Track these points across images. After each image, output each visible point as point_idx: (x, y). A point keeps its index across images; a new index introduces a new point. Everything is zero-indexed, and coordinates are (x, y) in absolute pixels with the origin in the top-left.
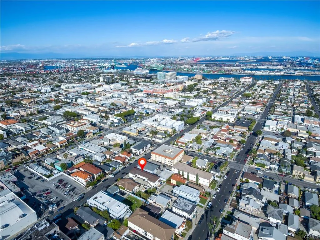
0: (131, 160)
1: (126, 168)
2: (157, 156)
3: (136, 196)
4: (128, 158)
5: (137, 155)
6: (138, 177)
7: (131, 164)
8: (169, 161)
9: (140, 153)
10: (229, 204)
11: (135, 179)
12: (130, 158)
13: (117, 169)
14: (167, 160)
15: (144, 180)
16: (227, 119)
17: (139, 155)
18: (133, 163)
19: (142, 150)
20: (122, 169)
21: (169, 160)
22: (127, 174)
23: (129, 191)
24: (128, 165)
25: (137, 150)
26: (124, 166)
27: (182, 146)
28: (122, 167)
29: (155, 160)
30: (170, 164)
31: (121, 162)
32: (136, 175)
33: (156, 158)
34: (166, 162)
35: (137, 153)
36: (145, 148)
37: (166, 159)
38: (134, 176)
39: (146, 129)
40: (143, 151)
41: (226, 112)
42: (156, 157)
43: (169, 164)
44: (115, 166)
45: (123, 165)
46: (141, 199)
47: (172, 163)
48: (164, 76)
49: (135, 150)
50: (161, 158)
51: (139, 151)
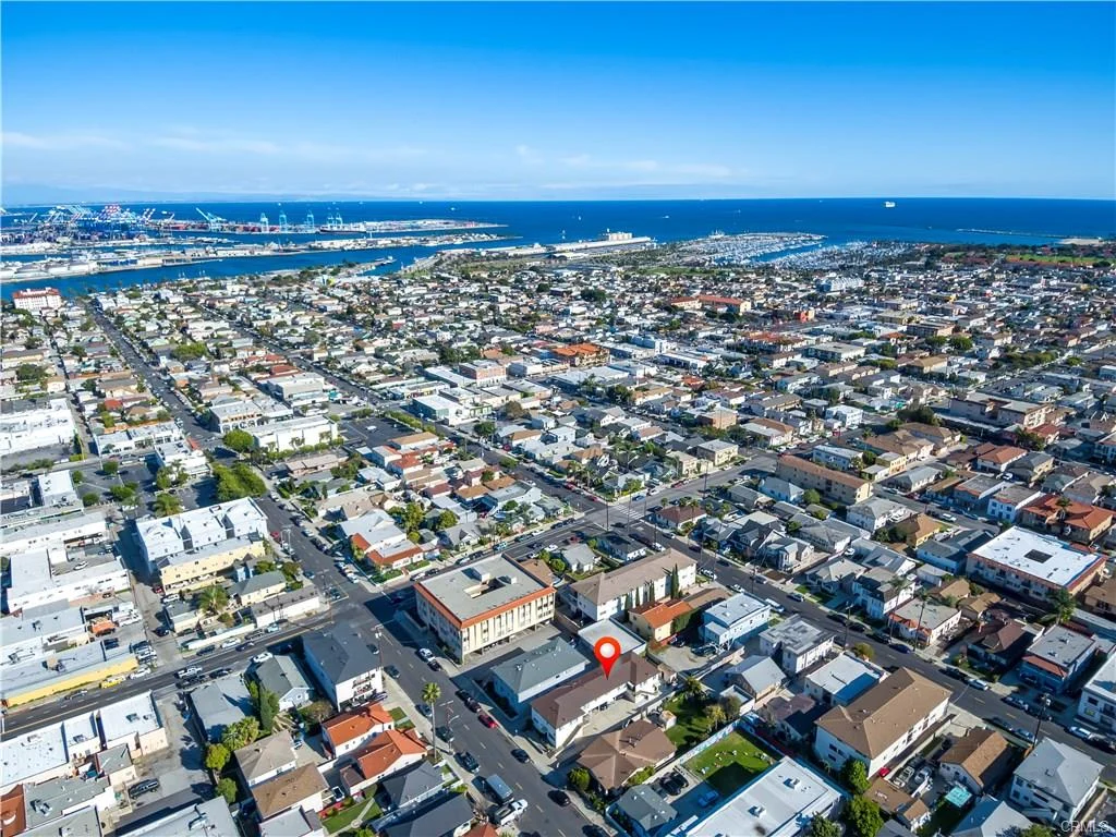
2: (491, 622)
3: (702, 746)
8: (539, 608)
10: (768, 579)
14: (534, 605)
16: (322, 436)
21: (539, 604)
23: (663, 761)
25: (363, 677)
27: (416, 565)
29: (481, 646)
30: (544, 615)
34: (527, 623)
37: (527, 609)
39: (115, 616)
41: (256, 419)
42: (485, 631)
43: (541, 616)
46: (720, 735)
47: (551, 607)
49: (355, 684)
50: (509, 617)
51: (378, 673)
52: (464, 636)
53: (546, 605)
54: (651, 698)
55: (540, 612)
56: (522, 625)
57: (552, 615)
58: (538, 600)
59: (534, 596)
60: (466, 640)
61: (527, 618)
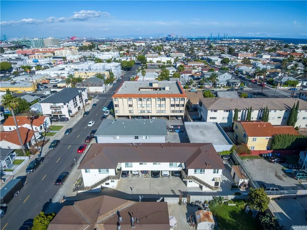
1: (45, 161)
4: (40, 130)
5: (64, 119)
6: (125, 174)
8: (172, 106)
9: (70, 111)
11: (113, 185)
12: (43, 130)
13: (7, 173)
15: (156, 174)
17: (67, 116)
18: (62, 139)
19: (71, 102)
20: (28, 169)
24: (46, 149)
26: (33, 157)
28: (26, 160)
29: (127, 114)
30: (176, 111)
35: (60, 112)
36: (78, 97)
38: (112, 172)
40: (75, 107)
42: (130, 106)
43: (173, 111)
45: (27, 151)
47: (182, 109)
48: (41, 43)
49: (51, 107)
50: (149, 102)
51: (65, 106)
52: (115, 103)
53: (178, 105)
54: (205, 189)
55: (173, 108)
56: (159, 111)
57: (183, 114)
58: (172, 99)
59: (169, 96)
60: (116, 106)
61: (163, 109)
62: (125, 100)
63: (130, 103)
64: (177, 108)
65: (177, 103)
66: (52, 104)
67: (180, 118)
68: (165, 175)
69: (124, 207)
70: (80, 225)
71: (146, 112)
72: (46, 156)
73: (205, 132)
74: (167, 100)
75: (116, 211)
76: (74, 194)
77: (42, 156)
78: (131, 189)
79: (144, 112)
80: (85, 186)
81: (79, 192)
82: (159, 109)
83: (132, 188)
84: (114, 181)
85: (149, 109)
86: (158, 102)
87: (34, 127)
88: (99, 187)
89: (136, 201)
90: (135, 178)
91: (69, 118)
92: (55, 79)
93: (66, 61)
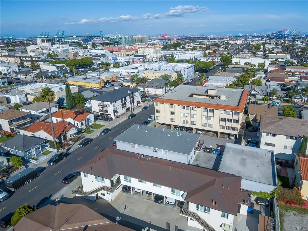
0: (90, 132)
1: (69, 157)
2: (177, 109)
4: (79, 126)
5: (108, 118)
6: (126, 189)
7: (89, 141)
8: (222, 120)
9: (115, 111)
11: (109, 197)
12: (84, 127)
13: (32, 161)
14: (218, 114)
15: (159, 199)
17: (112, 116)
18: (96, 138)
19: (119, 102)
20: (50, 161)
21: (223, 116)
22: (69, 179)
25: (105, 103)
29: (168, 122)
30: (228, 128)
31: (50, 138)
32: (114, 179)
33: (172, 117)
34: (209, 125)
35: (107, 111)
36: (128, 98)
37: (210, 114)
38: (107, 183)
40: (123, 108)
42: (172, 113)
43: (223, 127)
44: (20, 153)
45: (60, 145)
47: (238, 126)
48: (131, 40)
49: (100, 105)
50: (193, 112)
51: (111, 106)
52: (156, 108)
53: (230, 121)
55: (223, 123)
56: (205, 125)
57: (236, 133)
58: (222, 112)
59: (219, 107)
60: (158, 111)
61: (210, 122)
62: (168, 106)
63: (172, 110)
64: (229, 124)
65: (229, 117)
66: (101, 102)
67: (233, 138)
68: (169, 203)
69: (96, 223)
70: (45, 227)
71: (190, 123)
72: (73, 152)
73: (248, 161)
74: (216, 112)
75: (85, 225)
76: (72, 196)
77: (70, 151)
78: (125, 207)
79: (187, 122)
80: (84, 190)
81: (77, 195)
82: (205, 121)
83: (127, 207)
84: (109, 194)
85: (193, 120)
86: (205, 114)
87: (76, 122)
88: (94, 195)
89: (113, 222)
90: (136, 196)
91: (114, 118)
92: (124, 78)
93: (145, 60)
